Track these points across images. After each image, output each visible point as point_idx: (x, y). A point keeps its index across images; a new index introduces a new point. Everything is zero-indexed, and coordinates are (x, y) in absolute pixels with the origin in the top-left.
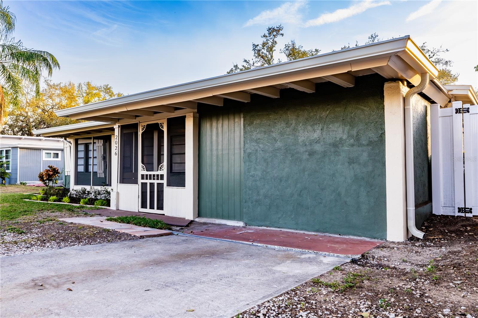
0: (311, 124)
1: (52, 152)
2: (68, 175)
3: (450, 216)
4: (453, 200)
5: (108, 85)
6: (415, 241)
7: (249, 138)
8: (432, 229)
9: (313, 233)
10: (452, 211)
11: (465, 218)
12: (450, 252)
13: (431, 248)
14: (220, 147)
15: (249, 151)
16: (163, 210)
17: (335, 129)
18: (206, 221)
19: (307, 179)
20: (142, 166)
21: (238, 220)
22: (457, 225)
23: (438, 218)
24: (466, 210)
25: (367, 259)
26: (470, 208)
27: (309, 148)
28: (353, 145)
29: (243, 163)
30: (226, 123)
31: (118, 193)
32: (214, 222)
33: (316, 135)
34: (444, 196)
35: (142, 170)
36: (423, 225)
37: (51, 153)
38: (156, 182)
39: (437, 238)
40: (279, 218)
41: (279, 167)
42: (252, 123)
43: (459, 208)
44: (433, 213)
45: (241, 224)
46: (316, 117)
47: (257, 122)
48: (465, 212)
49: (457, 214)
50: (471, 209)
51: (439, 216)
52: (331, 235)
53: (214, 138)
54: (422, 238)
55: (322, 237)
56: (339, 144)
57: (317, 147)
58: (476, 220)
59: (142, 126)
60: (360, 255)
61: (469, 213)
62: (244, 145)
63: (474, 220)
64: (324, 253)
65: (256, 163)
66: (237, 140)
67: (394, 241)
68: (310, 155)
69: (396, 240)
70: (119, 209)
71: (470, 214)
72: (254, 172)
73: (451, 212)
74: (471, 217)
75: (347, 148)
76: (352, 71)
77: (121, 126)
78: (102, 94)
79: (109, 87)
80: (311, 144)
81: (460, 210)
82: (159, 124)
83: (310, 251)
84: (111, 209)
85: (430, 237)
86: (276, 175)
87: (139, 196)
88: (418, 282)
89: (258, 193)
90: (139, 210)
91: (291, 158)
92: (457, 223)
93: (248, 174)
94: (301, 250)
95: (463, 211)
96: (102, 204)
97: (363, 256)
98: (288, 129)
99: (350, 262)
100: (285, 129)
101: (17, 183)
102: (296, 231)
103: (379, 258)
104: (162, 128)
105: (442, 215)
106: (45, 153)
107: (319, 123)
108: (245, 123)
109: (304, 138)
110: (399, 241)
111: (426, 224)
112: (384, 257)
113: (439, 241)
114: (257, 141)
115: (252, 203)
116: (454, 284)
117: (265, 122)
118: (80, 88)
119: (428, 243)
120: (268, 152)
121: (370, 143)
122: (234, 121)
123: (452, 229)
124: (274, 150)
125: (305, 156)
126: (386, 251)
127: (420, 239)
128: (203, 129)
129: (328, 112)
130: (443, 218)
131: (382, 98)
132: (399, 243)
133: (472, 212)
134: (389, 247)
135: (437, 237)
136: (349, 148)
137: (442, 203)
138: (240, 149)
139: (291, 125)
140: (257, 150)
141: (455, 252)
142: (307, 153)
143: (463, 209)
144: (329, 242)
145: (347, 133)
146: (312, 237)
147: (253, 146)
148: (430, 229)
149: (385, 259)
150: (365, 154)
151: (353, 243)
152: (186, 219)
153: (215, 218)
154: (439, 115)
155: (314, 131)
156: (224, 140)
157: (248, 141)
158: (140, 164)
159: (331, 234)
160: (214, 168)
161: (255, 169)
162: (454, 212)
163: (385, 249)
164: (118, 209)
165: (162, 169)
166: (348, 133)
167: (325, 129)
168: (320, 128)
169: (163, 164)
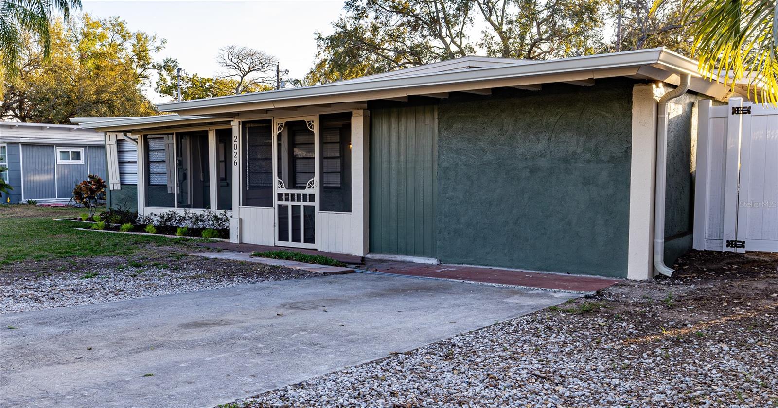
0: (534, 132)
1: (70, 150)
2: (114, 190)
3: (715, 251)
4: (722, 231)
5: (118, 18)
6: (662, 279)
7: (445, 147)
8: (687, 267)
9: (534, 272)
10: (719, 245)
11: (734, 255)
12: (698, 289)
13: (678, 286)
14: (402, 158)
15: (445, 164)
16: (314, 243)
17: (567, 140)
18: (382, 258)
19: (527, 203)
20: (279, 181)
21: (428, 257)
22: (721, 263)
23: (699, 254)
24: (738, 243)
25: (603, 296)
26: (742, 241)
27: (530, 163)
28: (589, 161)
29: (437, 180)
30: (411, 124)
31: (241, 220)
32: (394, 259)
33: (540, 147)
34: (710, 225)
35: (279, 187)
36: (676, 262)
37: (69, 152)
38: (302, 204)
39: (689, 277)
40: (487, 253)
41: (488, 187)
42: (451, 127)
43: (728, 242)
44: (693, 248)
45: (434, 261)
46: (542, 123)
47: (457, 126)
48: (736, 246)
49: (725, 249)
50: (744, 242)
51: (702, 251)
52: (557, 274)
53: (394, 145)
54: (670, 276)
55: (546, 275)
56: (572, 159)
57: (543, 163)
58: (749, 256)
59: (278, 124)
60: (595, 292)
61: (740, 247)
62: (439, 157)
63: (746, 256)
64: (553, 290)
65: (456, 182)
66: (428, 150)
67: (636, 279)
68: (531, 172)
69: (639, 279)
70: (244, 242)
71: (742, 248)
72: (453, 194)
73: (717, 246)
74: (744, 253)
75: (581, 165)
76: (595, 78)
77: (242, 122)
78: (110, 34)
79: (120, 20)
80: (533, 158)
81: (729, 244)
82: (306, 122)
83: (536, 288)
84: (230, 242)
85: (681, 276)
86: (484, 197)
87: (274, 223)
88: (652, 308)
89: (458, 220)
90: (275, 244)
91: (505, 176)
92: (722, 260)
93: (444, 195)
94: (525, 287)
95: (734, 246)
96: (212, 235)
97: (598, 293)
98: (503, 138)
99: (584, 297)
100: (498, 137)
101: (21, 202)
102: (512, 270)
103: (616, 295)
104: (311, 128)
105: (705, 250)
106: (60, 151)
107: (545, 132)
108: (440, 126)
109: (524, 150)
110: (641, 279)
111: (680, 261)
112: (623, 294)
113: (691, 280)
114: (458, 151)
115: (449, 233)
116: (687, 309)
117: (470, 126)
118: (72, 25)
119: (676, 282)
120: (473, 167)
121: (612, 159)
122: (424, 123)
123: (714, 266)
124: (481, 165)
125: (526, 174)
126: (625, 288)
127: (667, 277)
128: (376, 132)
129: (558, 117)
130: (706, 254)
131: (630, 102)
132: (641, 281)
133: (745, 247)
134: (629, 285)
135: (690, 275)
136: (584, 165)
137: (706, 235)
138: (433, 161)
139: (507, 131)
140: (457, 164)
141: (704, 289)
142: (528, 170)
143: (734, 243)
144: (556, 280)
145: (582, 146)
146: (533, 275)
147: (452, 158)
148: (684, 267)
149: (624, 296)
150: (605, 174)
151: (586, 282)
152: (353, 255)
153: (394, 253)
154: (710, 116)
155: (538, 141)
156: (409, 148)
157: (445, 152)
158: (275, 179)
159: (556, 272)
160: (394, 187)
161: (454, 188)
162: (722, 247)
163: (624, 287)
164: (241, 242)
165: (312, 186)
166: (584, 145)
167: (553, 139)
168: (546, 138)
169: (313, 179)
